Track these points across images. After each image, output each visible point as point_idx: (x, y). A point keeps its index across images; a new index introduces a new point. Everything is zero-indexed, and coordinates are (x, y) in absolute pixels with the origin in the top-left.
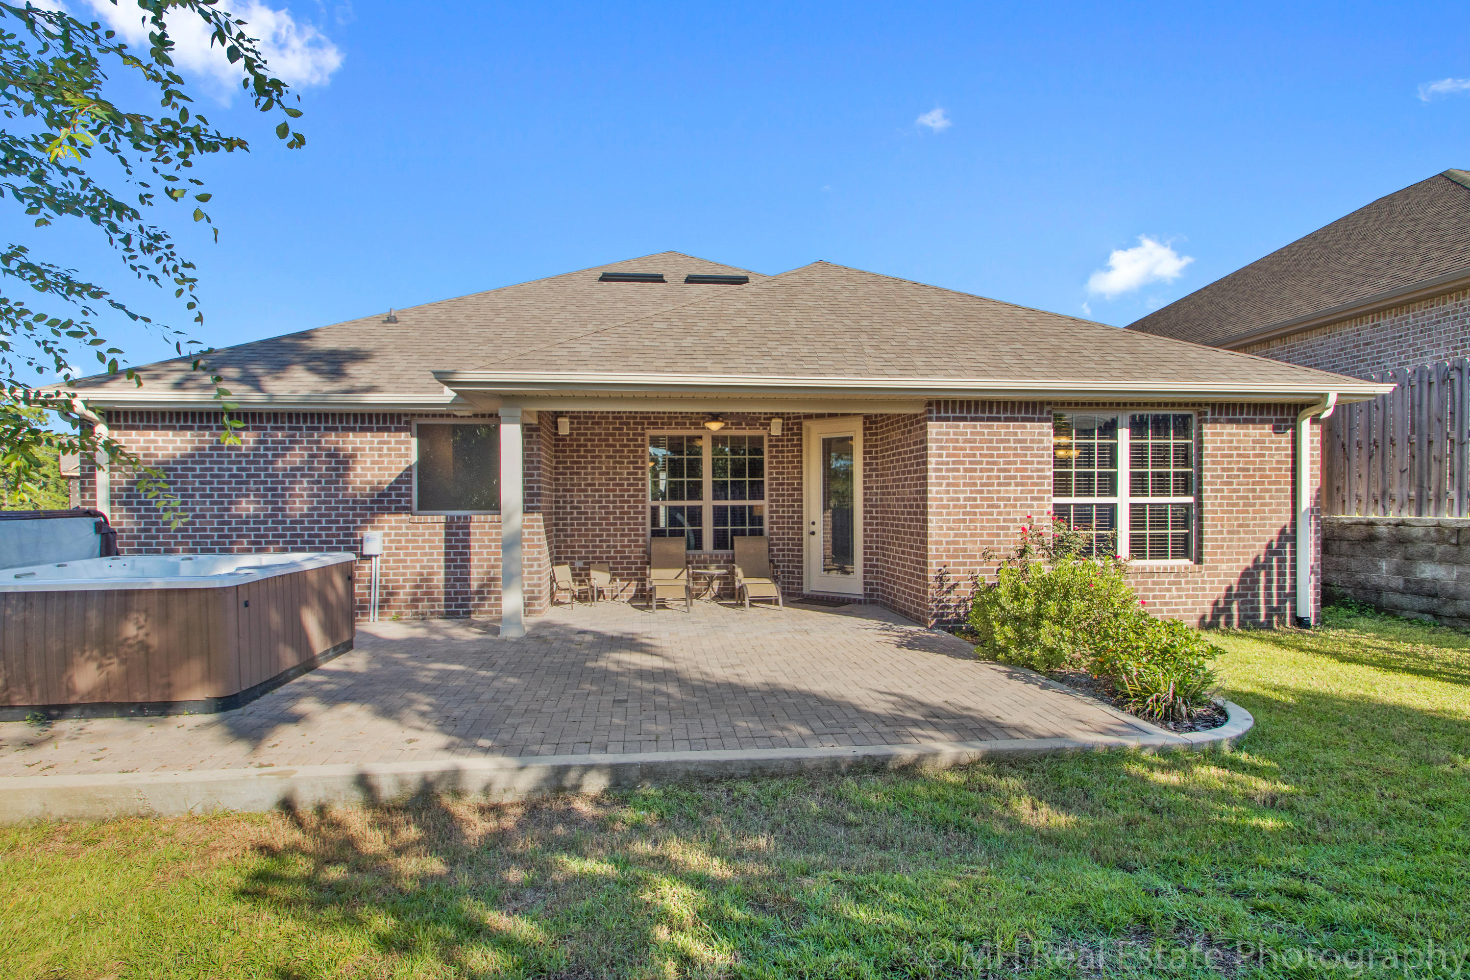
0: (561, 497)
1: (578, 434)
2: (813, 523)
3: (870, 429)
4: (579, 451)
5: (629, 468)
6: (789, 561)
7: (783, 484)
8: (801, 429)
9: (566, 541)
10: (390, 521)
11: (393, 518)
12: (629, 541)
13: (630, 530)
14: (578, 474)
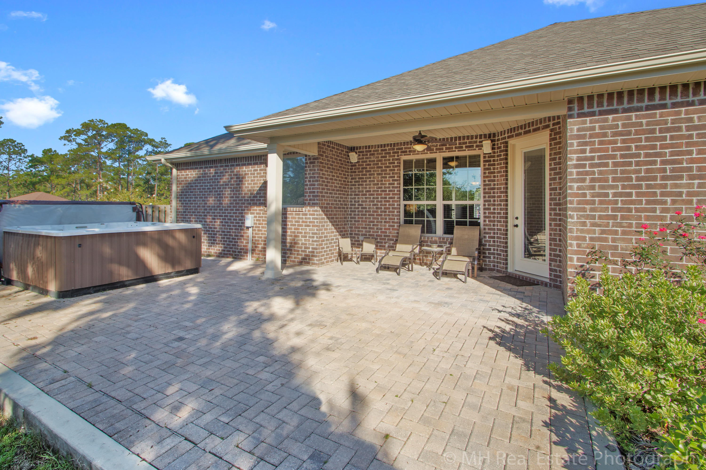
0: (353, 199)
1: (362, 162)
2: (517, 218)
3: (555, 139)
4: (362, 172)
5: (389, 181)
6: (498, 246)
7: (494, 189)
8: (507, 147)
9: (355, 224)
10: (256, 210)
11: (258, 208)
12: (389, 226)
13: (390, 219)
14: (362, 185)
